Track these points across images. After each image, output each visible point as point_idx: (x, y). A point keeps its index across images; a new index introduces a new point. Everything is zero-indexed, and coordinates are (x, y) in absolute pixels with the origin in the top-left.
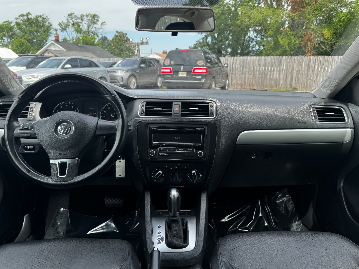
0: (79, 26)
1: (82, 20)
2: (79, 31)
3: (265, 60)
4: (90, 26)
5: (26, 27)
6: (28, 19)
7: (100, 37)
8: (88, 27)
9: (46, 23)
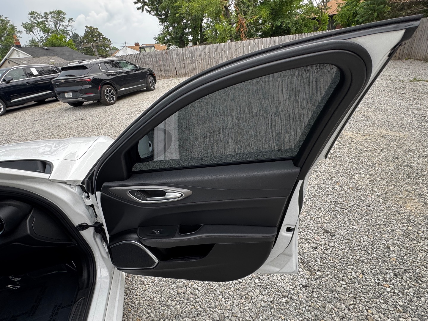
1: (47, 19)
2: (46, 30)
3: (209, 48)
7: (71, 34)
8: (55, 25)
9: (8, 26)
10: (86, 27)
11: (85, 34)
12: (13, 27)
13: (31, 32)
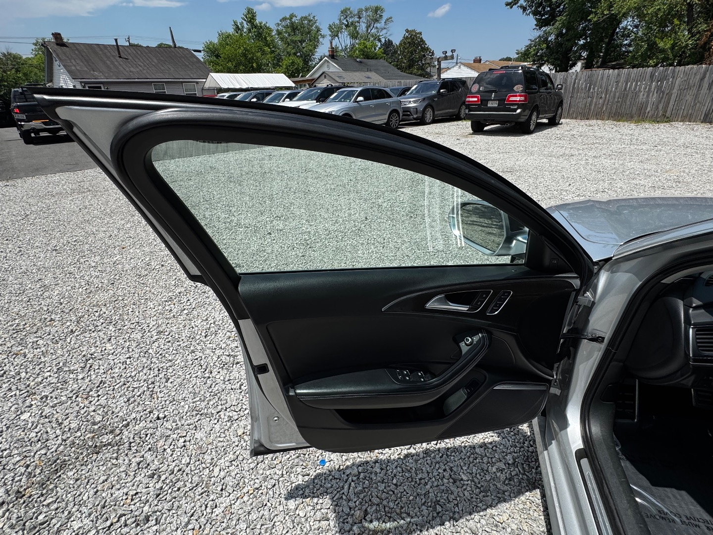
0: (355, 27)
2: (354, 35)
4: (370, 26)
5: (289, 35)
6: (292, 24)
7: (383, 40)
8: (368, 27)
9: (313, 28)
10: (407, 31)
11: (401, 41)
12: (318, 30)
13: (336, 38)
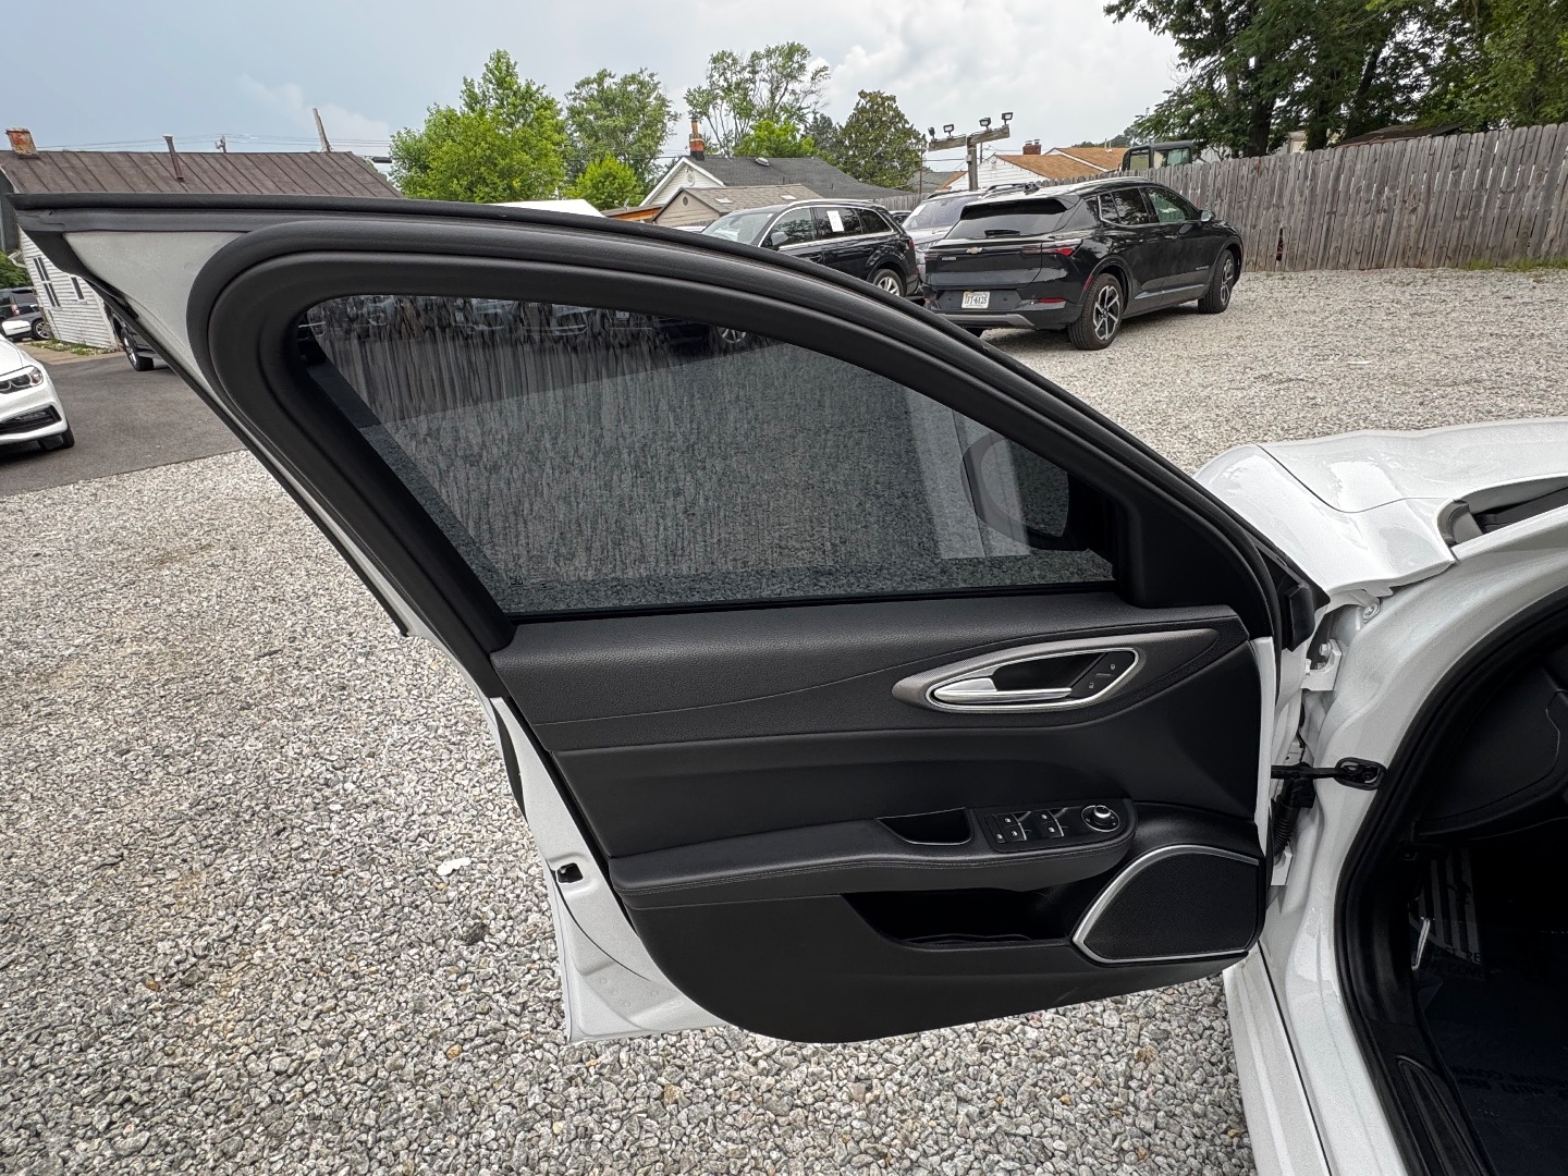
0: (746, 95)
1: (755, 72)
2: (744, 110)
4: (777, 88)
5: (597, 118)
6: (602, 93)
8: (773, 91)
9: (651, 99)
10: (862, 94)
11: (851, 118)
12: (663, 102)
13: (704, 117)
